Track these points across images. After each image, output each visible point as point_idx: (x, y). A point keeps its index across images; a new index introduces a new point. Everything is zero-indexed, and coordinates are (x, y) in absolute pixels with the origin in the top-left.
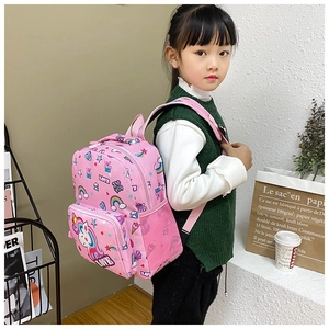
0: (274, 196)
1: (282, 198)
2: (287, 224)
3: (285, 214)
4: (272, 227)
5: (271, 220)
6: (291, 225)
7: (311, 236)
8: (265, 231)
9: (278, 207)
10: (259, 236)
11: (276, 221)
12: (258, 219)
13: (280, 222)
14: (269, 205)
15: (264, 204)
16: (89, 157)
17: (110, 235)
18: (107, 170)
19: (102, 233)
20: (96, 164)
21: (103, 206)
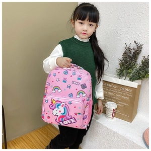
0: (106, 86)
1: (110, 87)
2: (112, 98)
3: (111, 94)
4: (106, 100)
5: (105, 97)
6: (114, 99)
7: (122, 104)
8: (103, 101)
9: (108, 91)
11: (107, 97)
13: (109, 98)
14: (104, 90)
16: (66, 73)
17: (80, 108)
18: (79, 79)
19: (75, 107)
20: (71, 76)
21: (71, 95)
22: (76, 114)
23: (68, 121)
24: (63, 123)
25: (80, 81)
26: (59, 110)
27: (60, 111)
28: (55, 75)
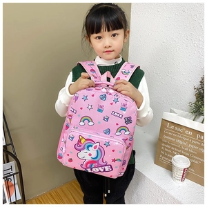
0: (174, 130)
1: (180, 132)
2: (182, 150)
3: (181, 143)
4: (172, 150)
5: (172, 146)
6: (185, 151)
7: (198, 160)
8: (167, 152)
9: (176, 138)
10: (163, 155)
11: (175, 147)
12: (163, 145)
13: (178, 148)
14: (170, 136)
15: (167, 135)
16: (104, 97)
17: (120, 152)
18: (122, 109)
19: (113, 151)
20: (112, 104)
21: (108, 131)
22: (114, 160)
23: (100, 168)
24: (91, 170)
25: (124, 112)
26: (89, 152)
27: (90, 155)
28: (85, 98)
